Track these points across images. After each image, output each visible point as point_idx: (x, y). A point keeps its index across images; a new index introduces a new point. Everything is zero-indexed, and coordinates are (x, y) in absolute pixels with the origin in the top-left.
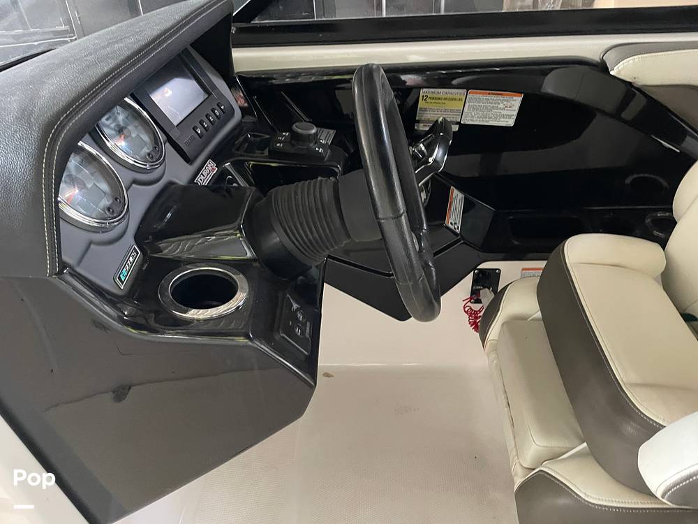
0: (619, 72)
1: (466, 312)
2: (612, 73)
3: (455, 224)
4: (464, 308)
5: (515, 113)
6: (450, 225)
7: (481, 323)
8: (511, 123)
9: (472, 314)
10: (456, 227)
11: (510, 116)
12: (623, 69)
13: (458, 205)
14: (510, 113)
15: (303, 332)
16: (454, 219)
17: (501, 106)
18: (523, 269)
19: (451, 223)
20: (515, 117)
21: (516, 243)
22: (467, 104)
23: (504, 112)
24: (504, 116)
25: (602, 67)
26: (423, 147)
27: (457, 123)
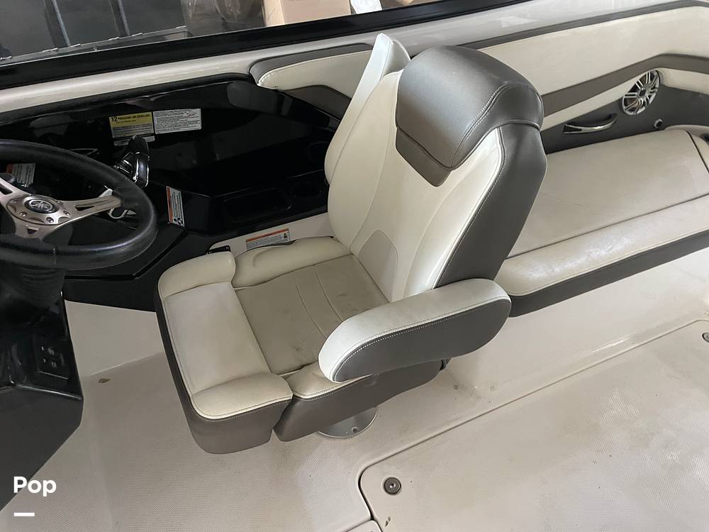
0: (263, 84)
2: (259, 85)
3: (179, 219)
5: (199, 119)
6: (174, 222)
8: (199, 126)
10: (180, 221)
11: (196, 122)
12: (266, 80)
13: (176, 201)
14: (195, 119)
15: (58, 363)
16: (177, 214)
17: (185, 115)
18: (247, 241)
19: (175, 220)
20: (200, 122)
22: (155, 118)
23: (190, 120)
24: (190, 123)
25: (249, 79)
26: (128, 163)
27: (152, 135)
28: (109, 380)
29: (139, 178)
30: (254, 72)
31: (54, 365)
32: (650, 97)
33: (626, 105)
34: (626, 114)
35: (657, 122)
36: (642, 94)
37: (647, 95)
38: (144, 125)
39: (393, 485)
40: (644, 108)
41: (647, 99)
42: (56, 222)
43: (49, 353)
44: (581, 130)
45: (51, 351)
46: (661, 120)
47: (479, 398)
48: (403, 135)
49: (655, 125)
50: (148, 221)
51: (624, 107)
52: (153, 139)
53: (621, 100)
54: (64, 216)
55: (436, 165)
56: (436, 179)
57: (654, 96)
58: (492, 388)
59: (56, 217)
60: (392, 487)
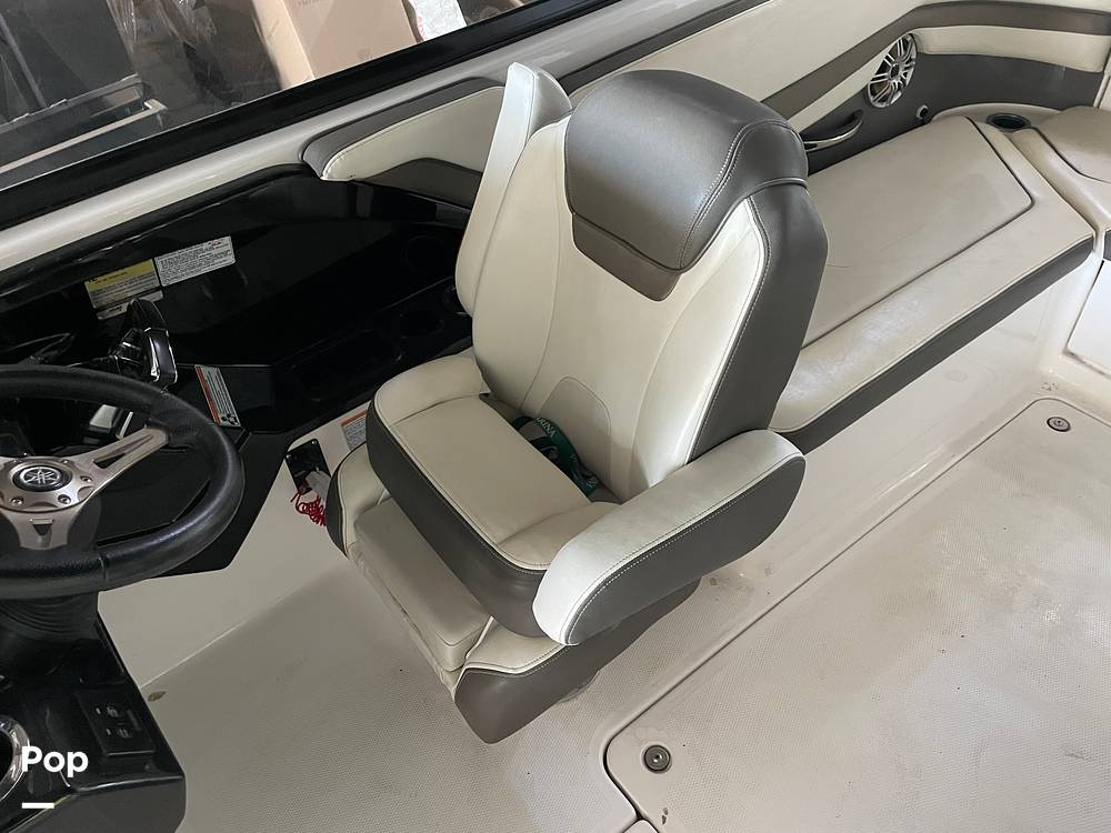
0: (330, 176)
1: (303, 512)
2: (323, 178)
3: (229, 416)
4: (297, 509)
5: (230, 249)
6: (222, 422)
7: (328, 514)
8: (231, 260)
9: (313, 511)
10: (232, 420)
11: (225, 254)
12: (334, 169)
13: (218, 389)
14: (225, 249)
16: (223, 408)
18: (343, 424)
19: (223, 418)
20: (232, 252)
21: (319, 400)
23: (214, 252)
25: (304, 171)
26: (129, 345)
27: (157, 289)
28: (164, 693)
29: (161, 370)
30: (312, 158)
31: (124, 733)
32: (905, 74)
33: (873, 94)
34: (874, 107)
35: (920, 110)
36: (895, 73)
37: (901, 72)
38: (141, 277)
39: (657, 757)
40: (900, 94)
41: (902, 79)
42: (75, 500)
43: (109, 716)
44: (815, 146)
45: (111, 712)
46: (925, 107)
47: (750, 590)
48: (582, 224)
49: (918, 115)
50: (225, 461)
51: (872, 98)
52: (159, 295)
53: (865, 88)
54: (84, 484)
55: (653, 268)
56: (656, 290)
57: (910, 72)
58: (768, 572)
59: (72, 490)
60: (656, 760)
